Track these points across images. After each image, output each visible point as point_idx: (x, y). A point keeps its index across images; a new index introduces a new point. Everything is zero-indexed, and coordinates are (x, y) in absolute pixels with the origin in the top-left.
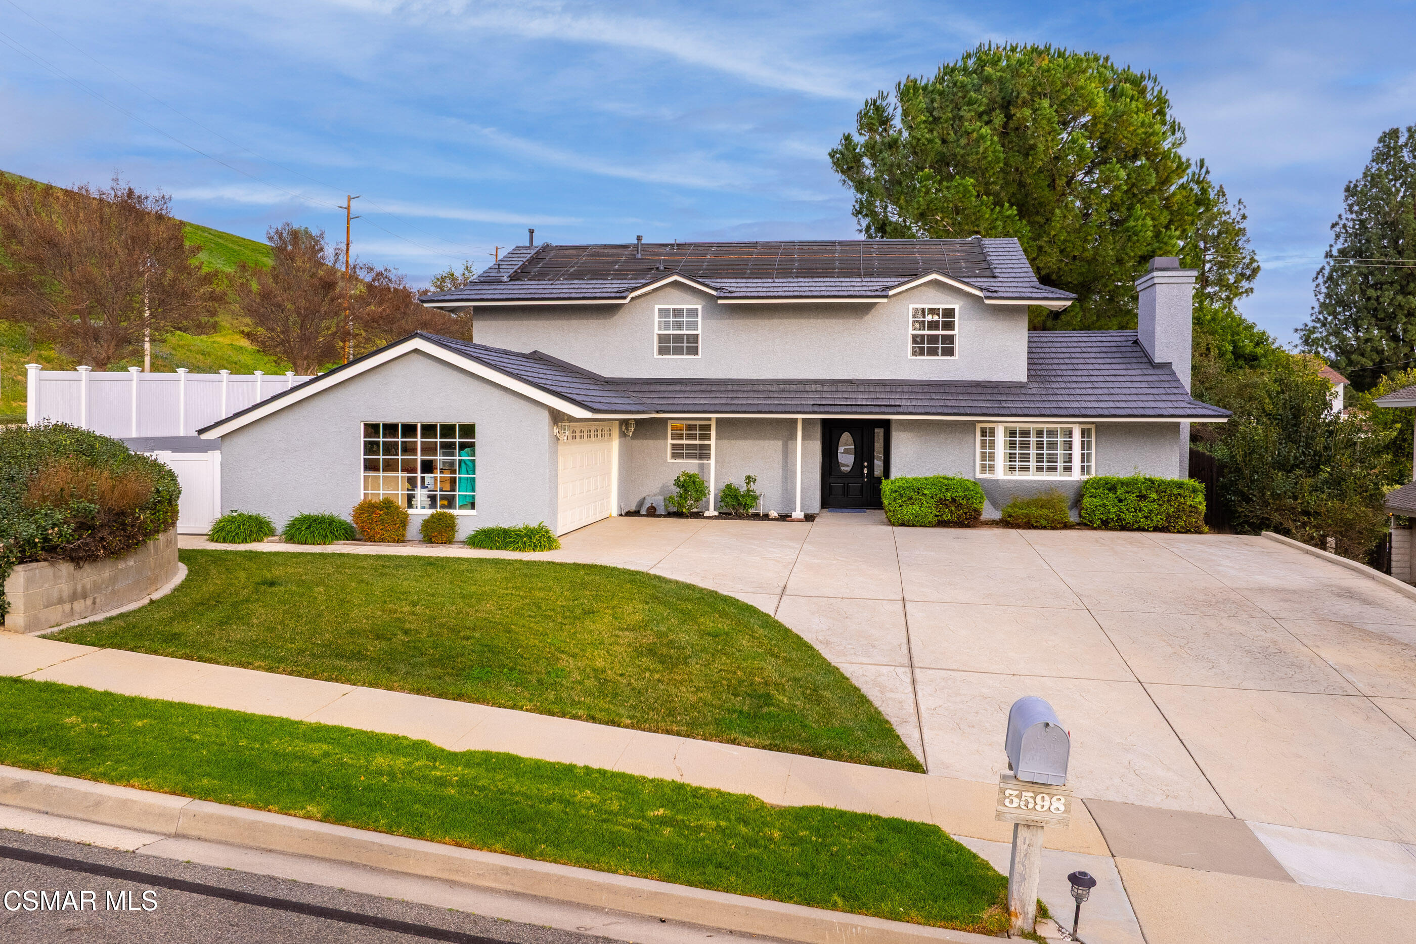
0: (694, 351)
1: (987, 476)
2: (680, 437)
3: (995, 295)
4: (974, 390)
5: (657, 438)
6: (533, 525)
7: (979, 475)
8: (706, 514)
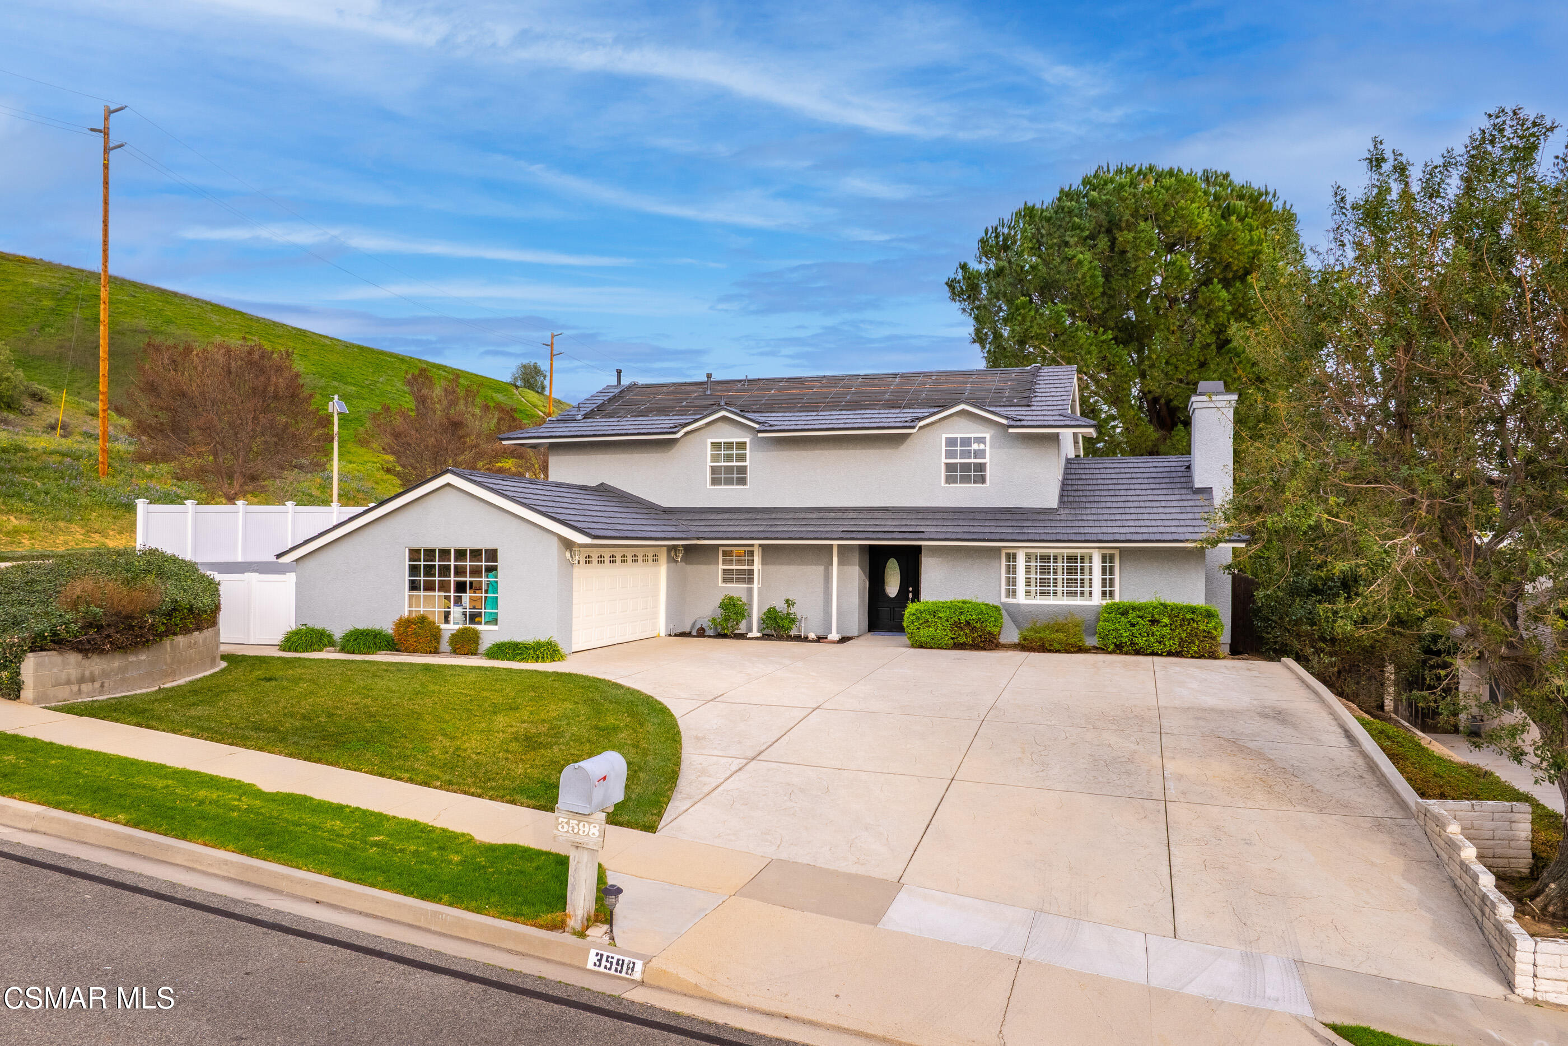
0: (742, 481)
1: (1011, 600)
2: (731, 562)
3: (1018, 423)
4: (1003, 516)
5: (710, 564)
6: (543, 639)
7: (1004, 600)
8: (750, 635)
